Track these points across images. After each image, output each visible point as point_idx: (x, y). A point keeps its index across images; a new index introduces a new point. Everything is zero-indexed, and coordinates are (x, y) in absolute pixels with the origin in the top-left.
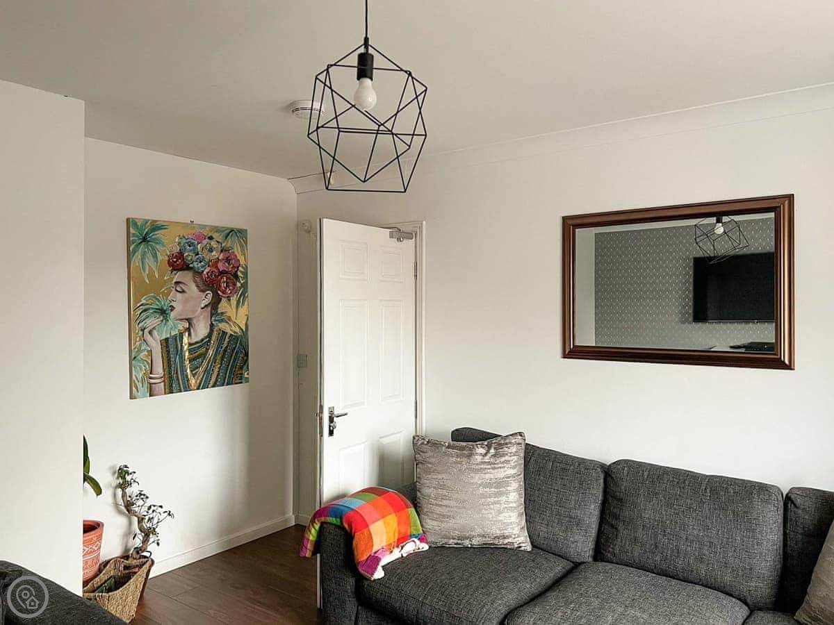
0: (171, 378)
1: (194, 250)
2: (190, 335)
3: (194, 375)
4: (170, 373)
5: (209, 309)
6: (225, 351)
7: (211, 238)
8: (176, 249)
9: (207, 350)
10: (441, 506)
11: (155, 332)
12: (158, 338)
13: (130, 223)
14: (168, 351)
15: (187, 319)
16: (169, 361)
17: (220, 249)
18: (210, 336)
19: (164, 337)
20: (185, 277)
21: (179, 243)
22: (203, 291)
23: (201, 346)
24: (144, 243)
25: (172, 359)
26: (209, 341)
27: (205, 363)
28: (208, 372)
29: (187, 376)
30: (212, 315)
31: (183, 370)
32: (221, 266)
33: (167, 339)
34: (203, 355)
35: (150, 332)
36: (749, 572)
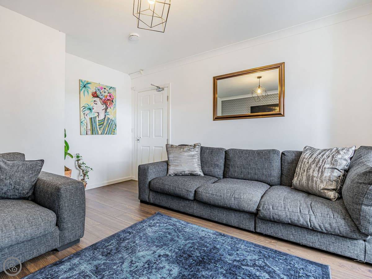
0: (93, 130)
1: (100, 92)
2: (98, 117)
3: (100, 130)
4: (92, 128)
5: (104, 110)
6: (109, 124)
7: (105, 89)
8: (94, 91)
9: (104, 123)
10: (175, 162)
11: (88, 115)
12: (89, 117)
13: (80, 81)
14: (92, 122)
15: (97, 113)
16: (92, 125)
17: (108, 92)
18: (105, 118)
19: (90, 117)
20: (97, 99)
21: (95, 89)
22: (103, 105)
23: (102, 121)
24: (84, 88)
25: (93, 124)
26: (105, 120)
27: (103, 127)
28: (104, 130)
29: (98, 130)
30: (105, 112)
31: (97, 128)
32: (108, 98)
33: (91, 118)
34: (103, 124)
35: (86, 115)
36: (270, 176)
